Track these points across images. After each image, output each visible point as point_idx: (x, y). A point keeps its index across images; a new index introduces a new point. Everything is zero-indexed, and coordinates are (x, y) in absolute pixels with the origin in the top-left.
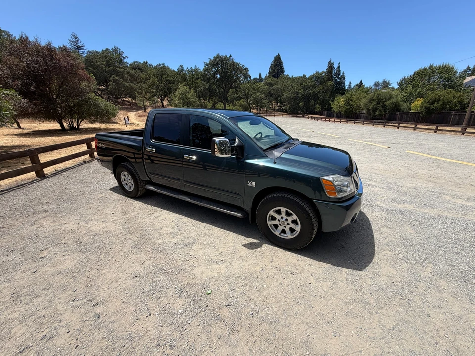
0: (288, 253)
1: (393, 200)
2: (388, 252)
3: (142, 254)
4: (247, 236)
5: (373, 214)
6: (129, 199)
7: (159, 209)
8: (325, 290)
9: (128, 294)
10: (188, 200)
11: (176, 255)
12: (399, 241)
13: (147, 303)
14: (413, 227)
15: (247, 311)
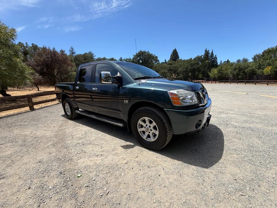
0: (152, 152)
1: (246, 122)
2: (235, 155)
3: (54, 149)
4: (126, 141)
5: (226, 130)
6: (68, 120)
7: (81, 125)
8: (171, 181)
9: (26, 173)
10: (94, 117)
11: (73, 150)
12: (246, 148)
13: (33, 180)
14: (261, 139)
15: (100, 192)
